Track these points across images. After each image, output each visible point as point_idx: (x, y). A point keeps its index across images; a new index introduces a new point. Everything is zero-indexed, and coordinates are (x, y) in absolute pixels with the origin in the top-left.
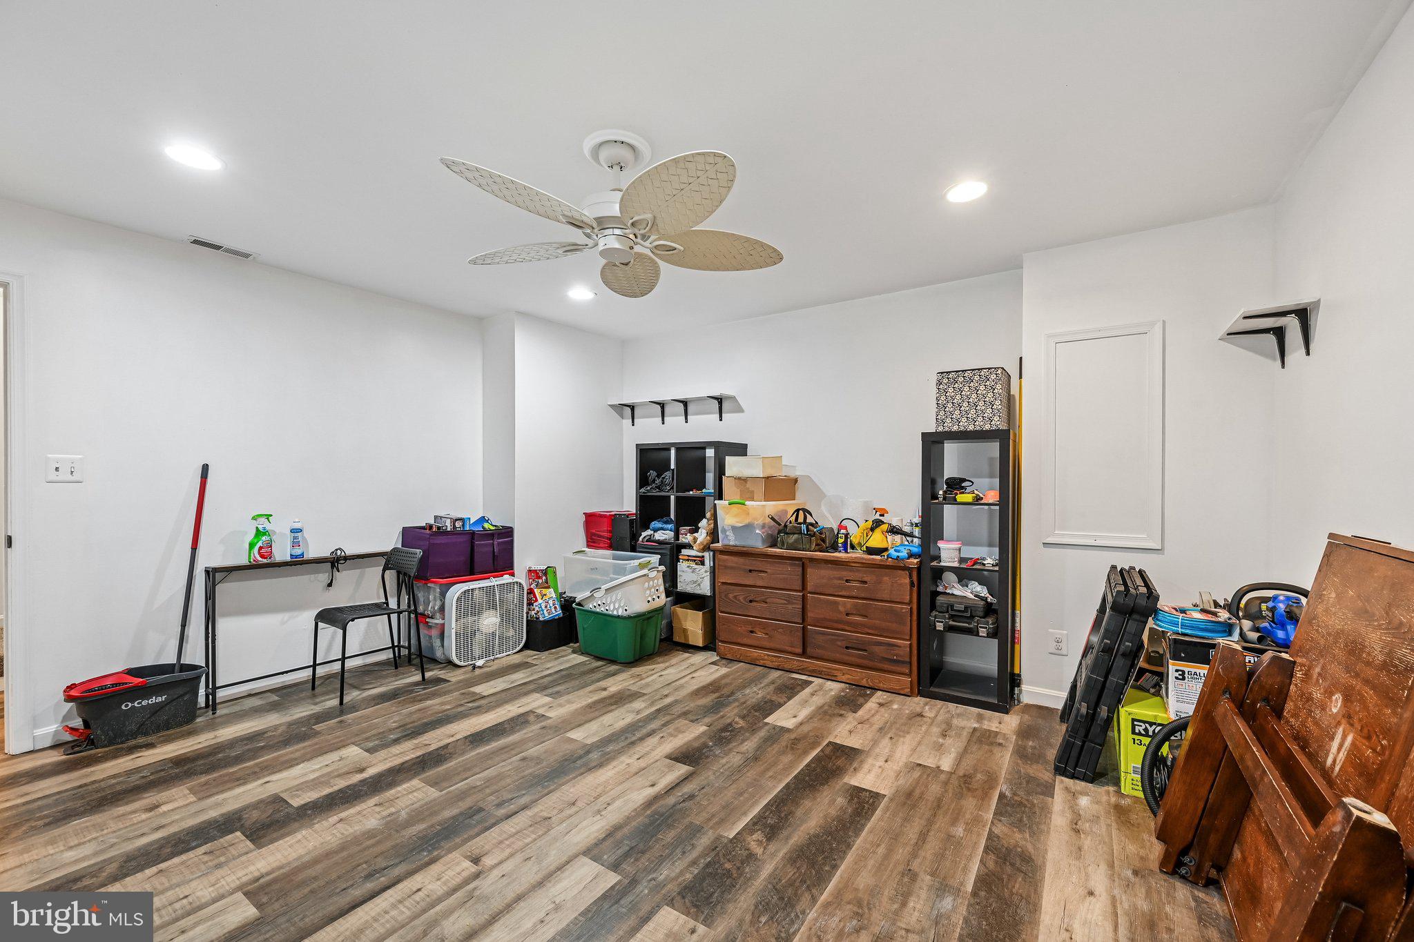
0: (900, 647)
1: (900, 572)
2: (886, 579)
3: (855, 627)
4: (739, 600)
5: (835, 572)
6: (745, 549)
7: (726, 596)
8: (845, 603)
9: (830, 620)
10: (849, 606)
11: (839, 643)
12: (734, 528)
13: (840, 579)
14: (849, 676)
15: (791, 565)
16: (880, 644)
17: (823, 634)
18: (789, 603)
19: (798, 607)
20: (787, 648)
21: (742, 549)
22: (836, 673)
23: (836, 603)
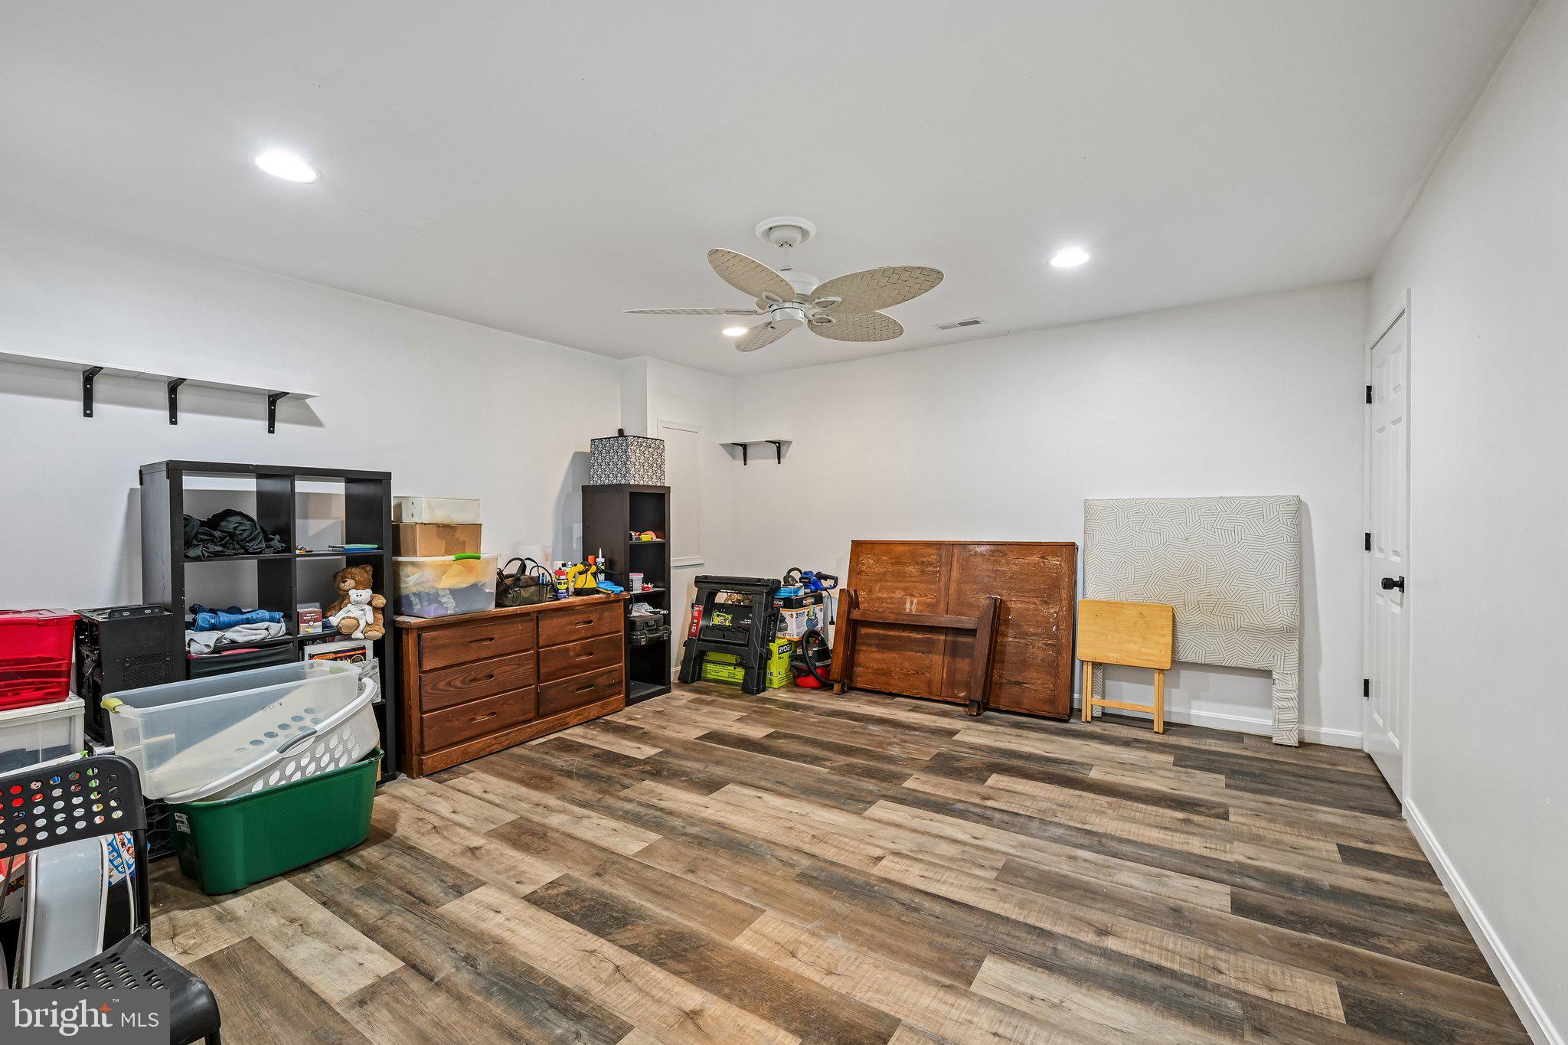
0: (616, 670)
1: (615, 604)
2: (606, 614)
3: (583, 667)
4: (456, 687)
5: (566, 619)
6: (466, 616)
7: (433, 688)
8: (575, 646)
9: (563, 669)
10: (578, 648)
11: (570, 689)
12: (453, 592)
13: (571, 624)
14: (580, 717)
15: (522, 622)
16: (601, 674)
17: (555, 685)
18: (520, 665)
19: (529, 667)
20: (519, 718)
21: (463, 617)
22: (567, 720)
23: (567, 650)
